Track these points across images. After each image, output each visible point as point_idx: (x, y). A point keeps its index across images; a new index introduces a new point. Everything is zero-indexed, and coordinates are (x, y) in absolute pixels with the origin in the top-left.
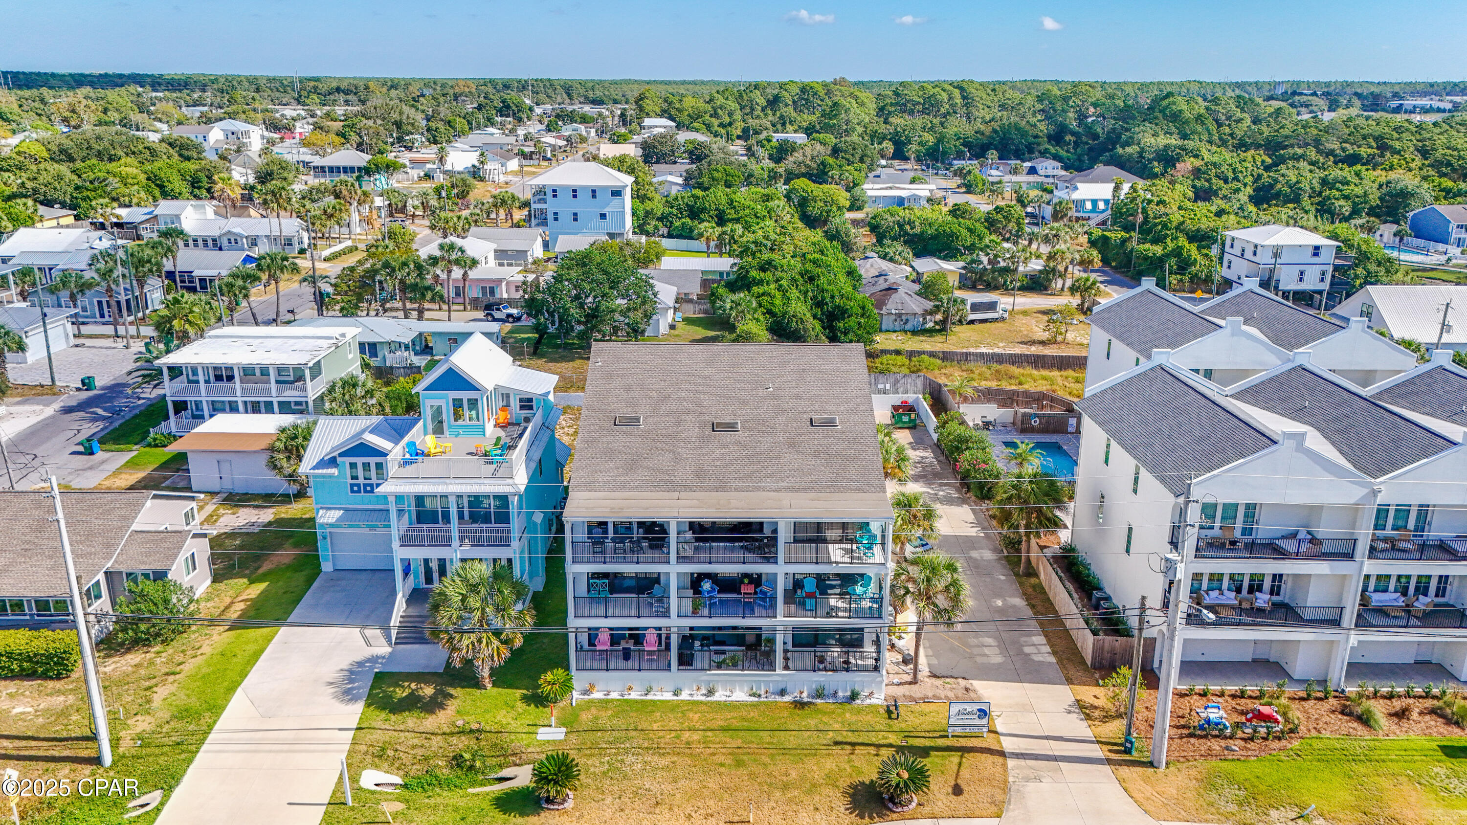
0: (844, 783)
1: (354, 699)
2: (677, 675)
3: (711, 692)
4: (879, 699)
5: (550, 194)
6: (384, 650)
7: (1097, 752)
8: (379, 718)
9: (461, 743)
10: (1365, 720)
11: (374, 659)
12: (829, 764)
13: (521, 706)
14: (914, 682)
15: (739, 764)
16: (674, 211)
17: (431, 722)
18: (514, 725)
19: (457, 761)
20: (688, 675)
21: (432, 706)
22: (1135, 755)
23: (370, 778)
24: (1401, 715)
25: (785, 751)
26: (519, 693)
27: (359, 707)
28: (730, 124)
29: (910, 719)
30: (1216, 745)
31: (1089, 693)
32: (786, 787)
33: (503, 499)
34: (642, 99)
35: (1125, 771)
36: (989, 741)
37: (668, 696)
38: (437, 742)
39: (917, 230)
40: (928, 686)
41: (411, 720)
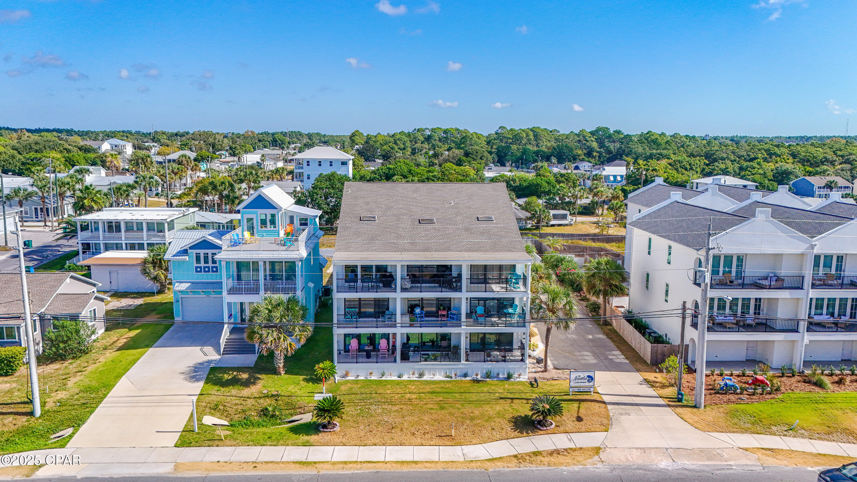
0: (509, 416)
1: (198, 380)
2: (400, 366)
3: (421, 375)
4: (524, 378)
5: (305, 164)
6: (216, 357)
7: (661, 401)
8: (213, 389)
9: (266, 403)
10: (819, 384)
11: (210, 362)
12: (498, 408)
13: (303, 384)
14: (545, 370)
15: (442, 408)
16: (377, 176)
17: (246, 392)
18: (299, 393)
19: (264, 412)
20: (407, 365)
21: (247, 384)
22: (685, 403)
23: (209, 420)
24: (840, 382)
25: (470, 402)
26: (301, 377)
27: (201, 384)
28: (404, 149)
29: (545, 387)
30: (732, 397)
31: (651, 376)
32: (472, 419)
34: (353, 136)
35: (679, 410)
36: (595, 397)
37: (395, 378)
38: (250, 402)
40: (552, 373)
41: (234, 391)
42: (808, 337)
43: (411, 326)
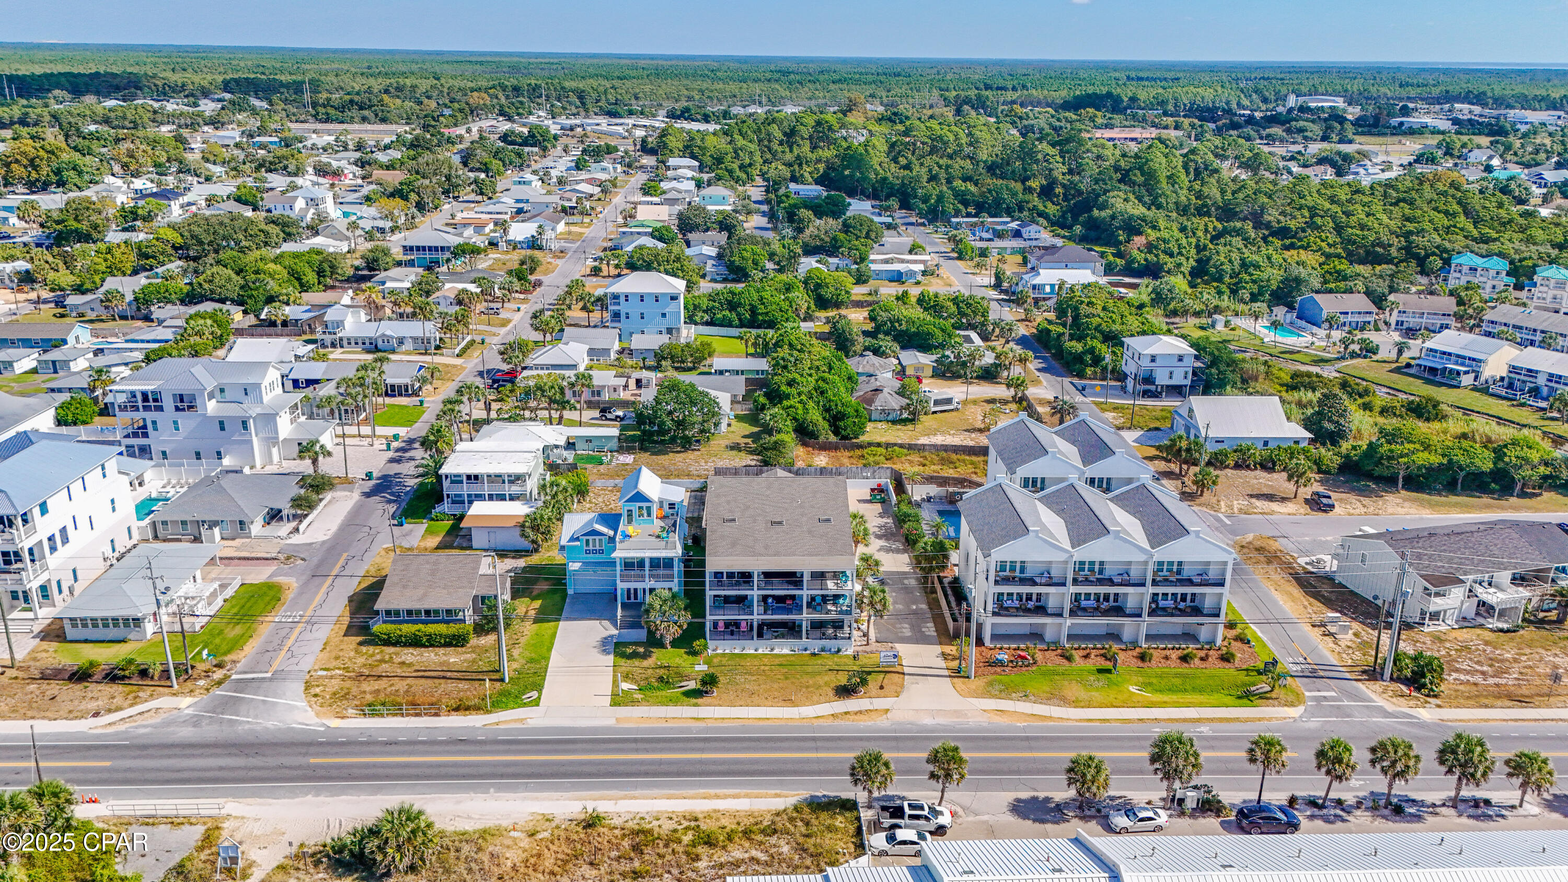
0: (833, 685)
1: (609, 653)
2: (756, 642)
3: (772, 650)
4: (850, 652)
5: (622, 299)
6: (615, 632)
7: (946, 673)
8: (622, 662)
9: (661, 672)
10: (1069, 659)
11: (612, 636)
12: (826, 678)
13: (685, 656)
14: (868, 644)
15: (787, 678)
16: (716, 304)
17: (646, 663)
18: (683, 664)
19: (661, 679)
20: (762, 642)
21: (645, 656)
22: (962, 674)
23: (625, 686)
24: (1086, 657)
25: (807, 673)
26: (683, 651)
27: (611, 657)
28: (750, 165)
29: (863, 660)
30: (998, 669)
31: (948, 649)
32: (807, 687)
33: (672, 559)
34: (664, 136)
35: (956, 680)
36: (898, 669)
37: (752, 652)
38: (650, 671)
39: (904, 327)
40: (874, 646)
41: (636, 662)
42: (1069, 622)
43: (765, 613)
